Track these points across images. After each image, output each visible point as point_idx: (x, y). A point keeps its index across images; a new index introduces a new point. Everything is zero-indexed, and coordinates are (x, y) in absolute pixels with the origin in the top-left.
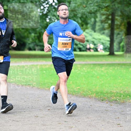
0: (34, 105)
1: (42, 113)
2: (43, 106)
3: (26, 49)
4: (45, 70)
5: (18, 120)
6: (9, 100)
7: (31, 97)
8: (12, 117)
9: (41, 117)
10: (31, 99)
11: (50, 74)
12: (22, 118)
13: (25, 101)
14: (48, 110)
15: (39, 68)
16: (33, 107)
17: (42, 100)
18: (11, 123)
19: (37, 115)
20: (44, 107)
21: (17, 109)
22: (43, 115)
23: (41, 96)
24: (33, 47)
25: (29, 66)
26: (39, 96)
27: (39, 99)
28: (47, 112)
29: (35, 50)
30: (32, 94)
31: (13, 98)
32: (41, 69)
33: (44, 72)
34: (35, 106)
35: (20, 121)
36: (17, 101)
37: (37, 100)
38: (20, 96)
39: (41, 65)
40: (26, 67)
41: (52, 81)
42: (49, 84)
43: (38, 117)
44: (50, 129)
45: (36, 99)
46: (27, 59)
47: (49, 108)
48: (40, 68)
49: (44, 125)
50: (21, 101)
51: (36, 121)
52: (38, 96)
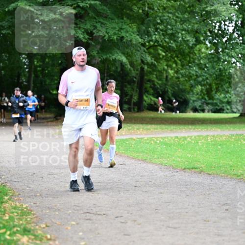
0: (203, 202)
1: (216, 215)
2: (218, 203)
3: (189, 110)
4: (220, 145)
5: (177, 226)
6: (161, 193)
7: (197, 189)
8: (166, 221)
9: (214, 222)
10: (197, 191)
11: (229, 151)
12: (182, 223)
13: (188, 194)
14: (226, 210)
15: (209, 140)
16: (201, 205)
17: (215, 194)
18: (164, 231)
19: (207, 218)
20: (219, 205)
21: (174, 208)
22: (217, 219)
23: (213, 187)
24: (200, 106)
25: (193, 137)
26: (211, 187)
27: (210, 193)
28: (224, 215)
29: (203, 111)
30: (199, 184)
31: (168, 189)
32: (213, 143)
33: (219, 147)
34: (203, 204)
35: (179, 227)
36: (175, 195)
37: (207, 193)
38: (179, 187)
39: (213, 136)
40: (188, 139)
41: (231, 163)
42: (226, 167)
43: (208, 221)
44: (229, 242)
45: (204, 192)
46: (190, 127)
47: (227, 207)
48: (211, 141)
49: (218, 235)
50: (180, 195)
51: (206, 229)
52: (208, 188)
